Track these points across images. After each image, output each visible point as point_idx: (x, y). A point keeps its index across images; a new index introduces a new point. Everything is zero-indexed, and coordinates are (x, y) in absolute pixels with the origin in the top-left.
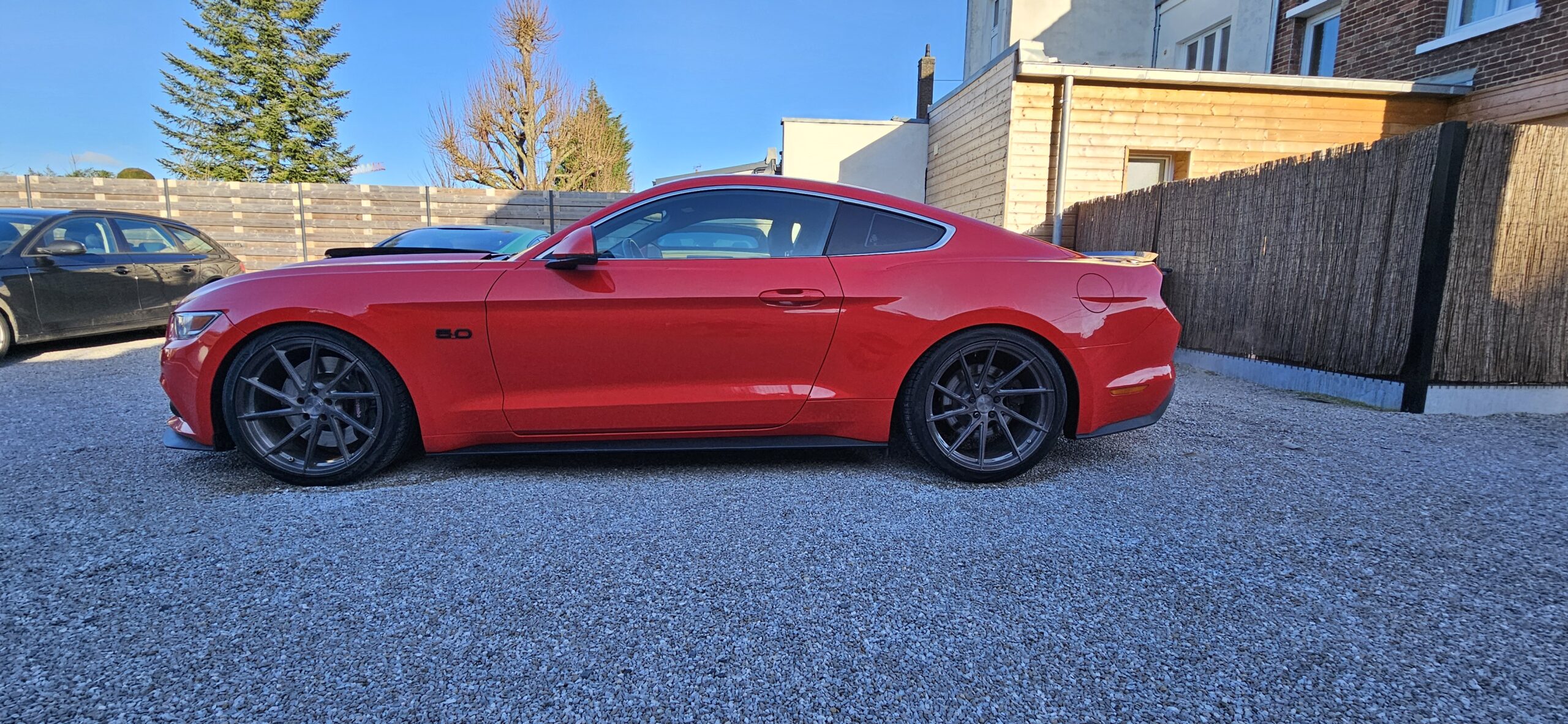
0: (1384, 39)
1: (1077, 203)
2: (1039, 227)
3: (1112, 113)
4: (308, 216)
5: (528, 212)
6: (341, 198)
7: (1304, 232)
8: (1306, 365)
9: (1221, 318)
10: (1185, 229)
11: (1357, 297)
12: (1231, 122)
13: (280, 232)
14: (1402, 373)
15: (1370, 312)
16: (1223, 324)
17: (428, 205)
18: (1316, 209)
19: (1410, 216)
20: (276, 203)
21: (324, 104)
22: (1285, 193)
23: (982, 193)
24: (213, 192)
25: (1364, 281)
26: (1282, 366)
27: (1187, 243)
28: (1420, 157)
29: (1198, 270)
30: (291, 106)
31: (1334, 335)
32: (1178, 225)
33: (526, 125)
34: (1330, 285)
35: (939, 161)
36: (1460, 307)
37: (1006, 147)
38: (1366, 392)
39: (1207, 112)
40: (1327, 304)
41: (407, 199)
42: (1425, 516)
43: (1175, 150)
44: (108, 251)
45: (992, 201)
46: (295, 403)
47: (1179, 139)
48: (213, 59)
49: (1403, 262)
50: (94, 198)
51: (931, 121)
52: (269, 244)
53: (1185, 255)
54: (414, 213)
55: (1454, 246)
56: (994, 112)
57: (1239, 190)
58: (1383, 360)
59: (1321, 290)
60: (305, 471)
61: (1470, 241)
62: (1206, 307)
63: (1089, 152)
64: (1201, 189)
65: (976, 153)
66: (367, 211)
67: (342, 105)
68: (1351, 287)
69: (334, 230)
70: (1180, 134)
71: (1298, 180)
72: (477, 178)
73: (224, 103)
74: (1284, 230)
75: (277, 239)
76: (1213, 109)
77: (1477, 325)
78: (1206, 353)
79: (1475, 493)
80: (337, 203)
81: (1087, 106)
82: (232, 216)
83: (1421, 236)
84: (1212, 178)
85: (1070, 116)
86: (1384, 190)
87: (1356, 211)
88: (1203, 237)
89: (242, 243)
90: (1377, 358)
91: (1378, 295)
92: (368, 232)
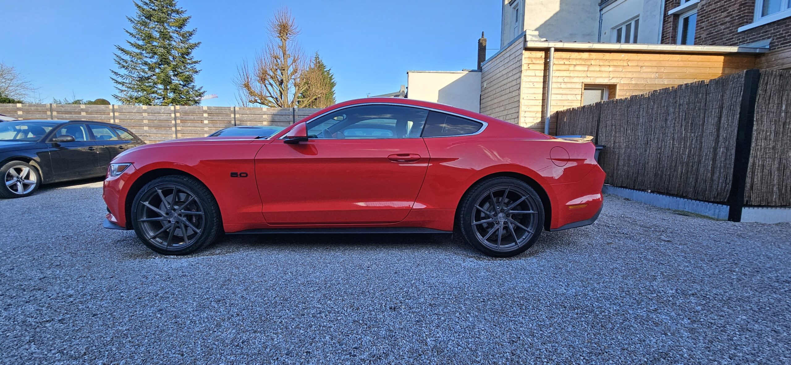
0: (721, 24)
1: (557, 112)
2: (538, 123)
3: (575, 65)
4: (178, 121)
5: (282, 118)
6: (194, 113)
7: (674, 127)
8: (677, 196)
9: (632, 171)
10: (613, 125)
11: (703, 160)
12: (638, 69)
13: (165, 129)
14: (728, 200)
15: (710, 169)
16: (633, 174)
17: (235, 116)
18: (681, 114)
19: (730, 118)
20: (164, 115)
21: (189, 67)
22: (664, 106)
23: (508, 107)
24: (135, 111)
25: (707, 152)
26: (664, 196)
27: (613, 132)
28: (734, 88)
29: (620, 146)
30: (174, 68)
31: (692, 180)
32: (609, 123)
33: (284, 75)
34: (688, 154)
35: (487, 91)
36: (759, 166)
37: (520, 84)
38: (709, 210)
39: (625, 64)
40: (687, 164)
41: (225, 113)
42: (734, 279)
43: (609, 84)
44: (85, 140)
45: (513, 111)
46: (165, 215)
47: (611, 78)
48: (138, 47)
49: (727, 142)
50: (80, 114)
51: (482, 71)
52: (160, 135)
53: (612, 138)
54: (228, 120)
55: (754, 133)
56: (514, 66)
57: (640, 105)
58: (718, 194)
59: (684, 157)
60: (167, 248)
61: (763, 131)
62: (624, 165)
63: (563, 86)
64: (620, 104)
65: (505, 87)
66: (206, 119)
67: (197, 67)
68: (700, 156)
69: (190, 128)
70: (611, 76)
71: (671, 100)
72: (259, 101)
73: (143, 67)
74: (664, 126)
75: (164, 133)
76: (629, 63)
77: (768, 175)
78: (625, 189)
79: (763, 266)
80: (192, 115)
81: (562, 62)
82: (143, 122)
83: (736, 129)
84: (626, 99)
85: (552, 68)
86: (716, 105)
87: (702, 115)
88: (622, 129)
89: (148, 135)
90: (714, 193)
91: (714, 159)
92: (206, 129)
